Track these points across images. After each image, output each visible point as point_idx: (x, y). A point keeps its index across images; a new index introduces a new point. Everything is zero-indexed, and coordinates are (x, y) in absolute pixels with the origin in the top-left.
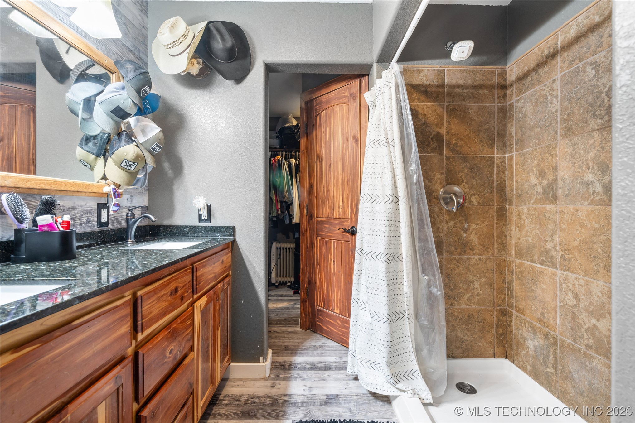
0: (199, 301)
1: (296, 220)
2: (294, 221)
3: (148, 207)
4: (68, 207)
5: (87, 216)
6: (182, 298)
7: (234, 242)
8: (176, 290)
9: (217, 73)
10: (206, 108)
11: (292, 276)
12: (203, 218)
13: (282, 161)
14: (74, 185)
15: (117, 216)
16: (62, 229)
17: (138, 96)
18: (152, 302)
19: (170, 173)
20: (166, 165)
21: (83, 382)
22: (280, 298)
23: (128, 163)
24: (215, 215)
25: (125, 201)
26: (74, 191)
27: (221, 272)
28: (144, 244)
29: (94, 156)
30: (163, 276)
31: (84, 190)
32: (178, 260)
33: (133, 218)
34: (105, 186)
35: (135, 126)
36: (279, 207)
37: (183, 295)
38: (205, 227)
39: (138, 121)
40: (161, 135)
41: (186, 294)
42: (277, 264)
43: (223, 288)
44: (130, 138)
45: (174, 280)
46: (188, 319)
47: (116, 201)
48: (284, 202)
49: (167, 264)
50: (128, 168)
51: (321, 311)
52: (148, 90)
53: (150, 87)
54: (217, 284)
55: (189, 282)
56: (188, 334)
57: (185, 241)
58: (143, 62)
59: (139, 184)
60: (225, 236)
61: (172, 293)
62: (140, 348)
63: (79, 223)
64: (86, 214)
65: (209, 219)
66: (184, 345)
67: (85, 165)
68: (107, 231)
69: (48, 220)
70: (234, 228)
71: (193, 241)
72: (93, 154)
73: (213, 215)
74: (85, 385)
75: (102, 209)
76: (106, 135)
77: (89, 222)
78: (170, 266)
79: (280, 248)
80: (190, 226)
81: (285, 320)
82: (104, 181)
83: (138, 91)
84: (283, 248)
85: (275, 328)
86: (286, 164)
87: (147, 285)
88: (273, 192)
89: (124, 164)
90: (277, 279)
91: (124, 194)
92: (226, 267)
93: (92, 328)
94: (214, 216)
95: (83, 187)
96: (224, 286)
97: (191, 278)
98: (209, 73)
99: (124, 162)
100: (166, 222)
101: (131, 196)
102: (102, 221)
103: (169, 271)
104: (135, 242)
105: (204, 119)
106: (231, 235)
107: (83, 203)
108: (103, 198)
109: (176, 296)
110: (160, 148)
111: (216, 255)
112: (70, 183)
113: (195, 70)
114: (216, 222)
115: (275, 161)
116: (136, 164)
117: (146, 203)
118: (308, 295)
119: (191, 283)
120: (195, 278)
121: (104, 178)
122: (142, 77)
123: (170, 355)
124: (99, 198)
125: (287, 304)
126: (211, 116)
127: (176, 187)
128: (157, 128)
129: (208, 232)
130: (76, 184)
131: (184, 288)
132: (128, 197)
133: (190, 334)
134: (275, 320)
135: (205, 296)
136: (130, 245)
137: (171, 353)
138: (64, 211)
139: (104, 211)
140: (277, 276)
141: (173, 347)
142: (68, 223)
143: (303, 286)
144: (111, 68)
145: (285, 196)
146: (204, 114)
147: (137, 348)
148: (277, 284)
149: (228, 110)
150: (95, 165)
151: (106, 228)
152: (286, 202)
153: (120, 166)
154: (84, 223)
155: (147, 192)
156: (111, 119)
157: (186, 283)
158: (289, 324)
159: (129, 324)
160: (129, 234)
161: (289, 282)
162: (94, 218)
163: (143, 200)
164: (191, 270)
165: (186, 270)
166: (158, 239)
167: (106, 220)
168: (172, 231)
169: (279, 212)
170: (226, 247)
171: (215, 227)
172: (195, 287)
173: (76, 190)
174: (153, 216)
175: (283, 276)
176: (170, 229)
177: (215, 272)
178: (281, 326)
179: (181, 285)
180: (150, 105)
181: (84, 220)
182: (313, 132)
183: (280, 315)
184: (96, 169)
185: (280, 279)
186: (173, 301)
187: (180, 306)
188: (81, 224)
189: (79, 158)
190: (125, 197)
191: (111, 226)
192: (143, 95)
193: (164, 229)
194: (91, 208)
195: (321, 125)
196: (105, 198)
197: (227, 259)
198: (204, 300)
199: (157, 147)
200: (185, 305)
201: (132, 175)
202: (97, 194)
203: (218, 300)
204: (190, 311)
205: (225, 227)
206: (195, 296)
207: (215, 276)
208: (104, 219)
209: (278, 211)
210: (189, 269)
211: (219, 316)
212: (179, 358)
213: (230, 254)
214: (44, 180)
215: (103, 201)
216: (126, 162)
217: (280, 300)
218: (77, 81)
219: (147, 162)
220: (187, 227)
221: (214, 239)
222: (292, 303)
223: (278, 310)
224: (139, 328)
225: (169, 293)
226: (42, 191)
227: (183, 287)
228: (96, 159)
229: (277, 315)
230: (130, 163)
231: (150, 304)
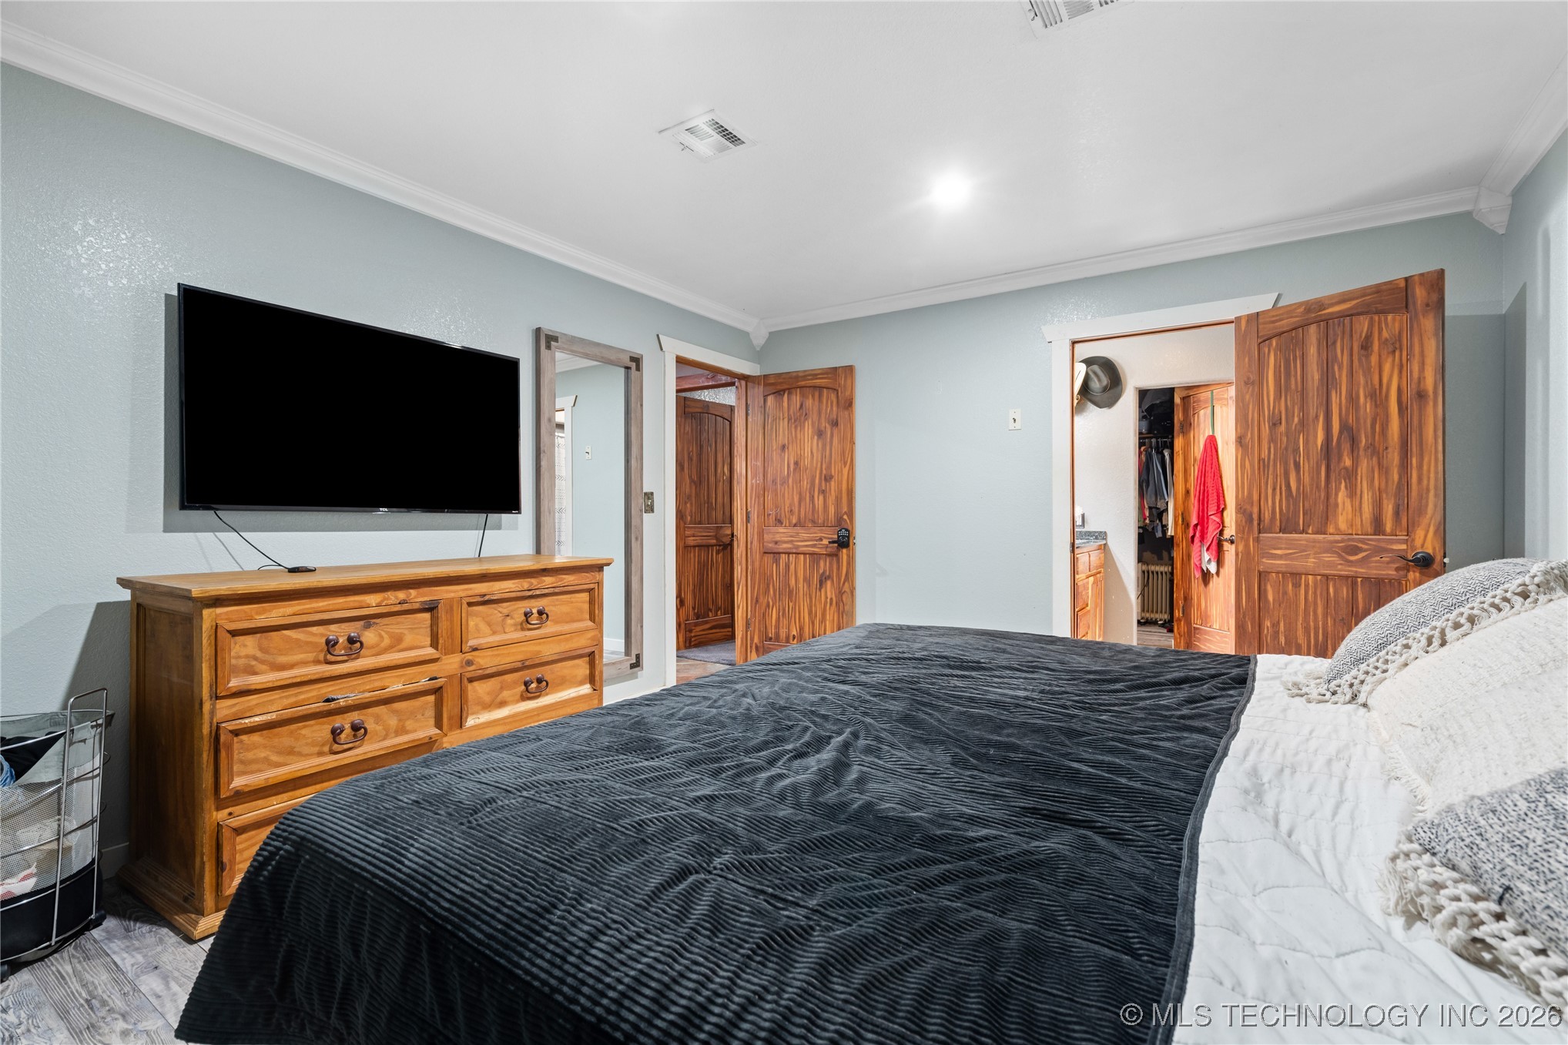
1: (1170, 532)
2: (1169, 534)
7: (1106, 545)
9: (1089, 403)
11: (1166, 615)
24: (1089, 522)
36: (1147, 514)
51: (1198, 629)
65: (1083, 525)
70: (1107, 535)
79: (1148, 572)
84: (1153, 572)
113: (1075, 402)
118: (1183, 613)
143: (1178, 603)
161: (1161, 620)
169: (1147, 521)
171: (1088, 532)
175: (1152, 612)
182: (1190, 431)
185: (1148, 615)
195: (1199, 425)
205: (1098, 532)
209: (1145, 519)
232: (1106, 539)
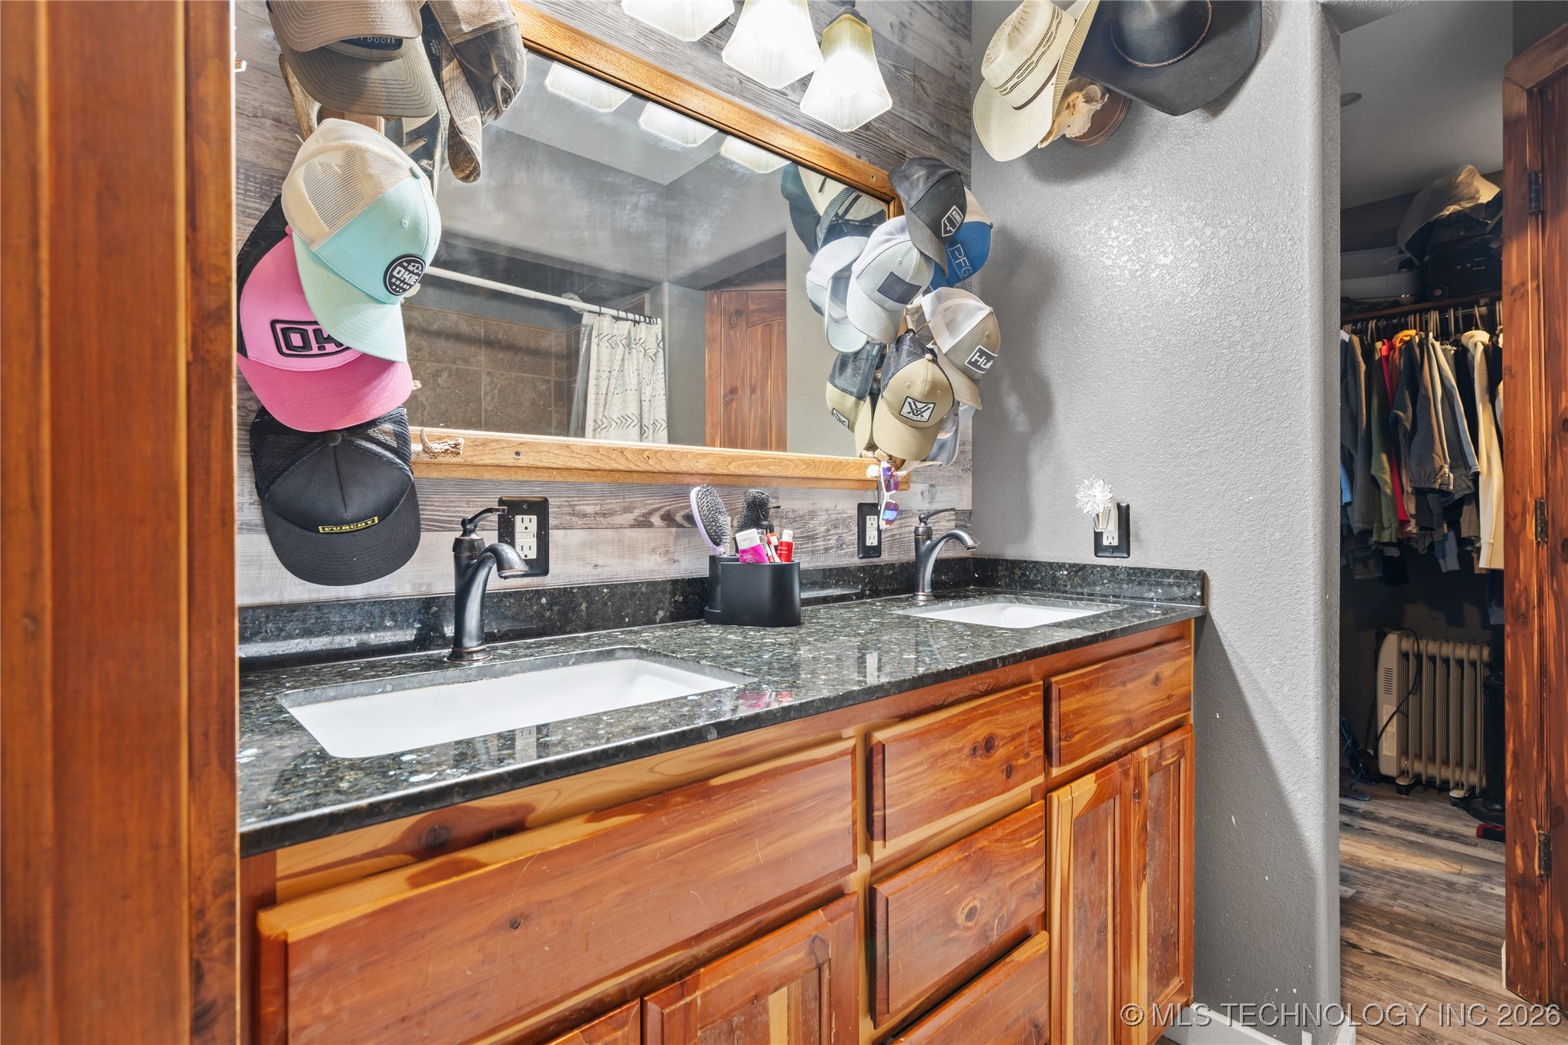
0: (1067, 788)
1: (1490, 558)
2: (1483, 564)
3: (970, 513)
4: (801, 513)
5: (838, 531)
6: (1009, 771)
7: (1203, 620)
8: (989, 745)
10: (1115, 223)
11: (1473, 767)
12: (1106, 542)
13: (1423, 343)
14: (810, 465)
15: (900, 534)
16: (777, 560)
17: (935, 239)
18: (915, 766)
19: (1021, 422)
20: (1012, 402)
21: (733, 927)
22: (1413, 837)
23: (914, 407)
24: (1143, 534)
25: (915, 499)
26: (810, 478)
27: (1153, 713)
28: (951, 604)
29: (853, 399)
30: (951, 699)
31: (830, 475)
32: (994, 660)
33: (929, 538)
34: (870, 464)
35: (933, 313)
36: (1411, 508)
37: (1014, 763)
38: (1113, 569)
39: (939, 299)
40: (992, 325)
41: (1021, 761)
42: (1402, 711)
43: (1159, 764)
44: (922, 343)
45: (983, 716)
46: (1031, 835)
47: (891, 497)
48: (1433, 490)
49: (957, 669)
50: (915, 418)
52: (957, 217)
53: (963, 208)
54: (1136, 747)
55: (1031, 728)
56: (1029, 876)
57: (1053, 605)
58: (958, 154)
59: (944, 455)
60: (1172, 600)
61: (975, 750)
62: (881, 880)
63: (822, 547)
64: (835, 527)
65: (1124, 546)
66: (1013, 906)
67: (840, 420)
68: (876, 567)
69: (752, 539)
70: (1202, 578)
71: (1076, 607)
72: (851, 394)
73: (1137, 534)
74: (744, 932)
75: (868, 517)
76: (877, 348)
77: (841, 545)
78: (966, 674)
79: (1419, 657)
80: (1072, 566)
81: (1432, 925)
82: (870, 454)
83: (935, 228)
84: (1433, 659)
85: (1384, 944)
86: (1441, 356)
87: (904, 718)
88: (1384, 457)
89: (906, 409)
90: (1404, 763)
91: (915, 482)
92: (1169, 697)
93: (754, 802)
94: (1138, 540)
95: (827, 468)
96: (1161, 755)
97: (1040, 716)
98: (1122, 116)
99: (907, 403)
100: (1012, 553)
101: (932, 486)
102: (868, 543)
103: (972, 689)
104: (932, 598)
105: (1109, 257)
106: (1191, 599)
107: (828, 504)
108: (870, 493)
109: (990, 761)
110: (989, 358)
111: (1134, 656)
112: (803, 461)
113: (1078, 123)
114: (1142, 557)
115: (1392, 348)
116: (932, 406)
117: (966, 504)
119: (1040, 731)
120: (1054, 719)
121: (872, 446)
122: (942, 188)
123: (969, 924)
124: (862, 492)
125: (1444, 867)
126: (1130, 243)
127: (1034, 458)
128: (981, 309)
129: (1120, 582)
130: (814, 462)
131: (1017, 742)
132: (924, 487)
133: (1035, 879)
134: (1382, 913)
135: (1092, 777)
136: (922, 603)
137: (971, 914)
138: (795, 521)
139: (871, 521)
140: (1403, 751)
141: (977, 903)
142: (789, 546)
144: (883, 190)
145: (1437, 472)
146: (1110, 243)
147: (873, 879)
148: (1401, 782)
149: (1183, 209)
150: (856, 418)
151: (875, 560)
152: (1443, 493)
153: (900, 416)
154: (831, 548)
155: (970, 474)
156: (879, 309)
157: (1021, 729)
158: (1450, 948)
159: (849, 811)
160: (921, 576)
161: (1458, 786)
162: (852, 537)
163: (960, 496)
164: (1040, 693)
165: (1024, 693)
166: (989, 593)
167: (875, 543)
168: (1024, 575)
169: (1412, 528)
170: (1173, 635)
171: (1142, 570)
172: (1055, 746)
173: (814, 475)
174: (969, 534)
175: (1432, 759)
176: (1020, 569)
177: (1127, 707)
178: (1411, 943)
179: (1008, 733)
180: (966, 255)
181: (833, 542)
183: (1411, 901)
184: (857, 428)
185: (1418, 767)
186: (979, 773)
187: (1003, 792)
188: (827, 550)
189: (830, 405)
190: (917, 488)
191: (886, 557)
192: (946, 232)
193: (1006, 569)
194: (845, 515)
196: (873, 491)
197: (1175, 673)
198: (1087, 786)
199: (980, 357)
200: (1021, 791)
201: (926, 433)
202: (856, 483)
203: (1139, 796)
204: (1036, 811)
205: (1172, 572)
206: (1056, 772)
207: (1129, 722)
208: (871, 540)
209: (1404, 523)
210: (1035, 689)
211: (1143, 845)
212: (996, 936)
213: (1191, 658)
214: (758, 458)
215: (870, 499)
216: (910, 404)
217: (1412, 843)
218: (826, 241)
219: (956, 397)
220: (1061, 566)
221: (1137, 606)
222: (1469, 869)
223: (1401, 877)
224: (877, 828)
225: (967, 750)
226: (754, 479)
227: (1013, 738)
228: (857, 405)
229: (1396, 896)
230: (920, 405)
231: (906, 769)
232: (1203, 600)
